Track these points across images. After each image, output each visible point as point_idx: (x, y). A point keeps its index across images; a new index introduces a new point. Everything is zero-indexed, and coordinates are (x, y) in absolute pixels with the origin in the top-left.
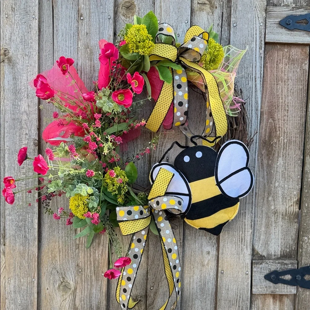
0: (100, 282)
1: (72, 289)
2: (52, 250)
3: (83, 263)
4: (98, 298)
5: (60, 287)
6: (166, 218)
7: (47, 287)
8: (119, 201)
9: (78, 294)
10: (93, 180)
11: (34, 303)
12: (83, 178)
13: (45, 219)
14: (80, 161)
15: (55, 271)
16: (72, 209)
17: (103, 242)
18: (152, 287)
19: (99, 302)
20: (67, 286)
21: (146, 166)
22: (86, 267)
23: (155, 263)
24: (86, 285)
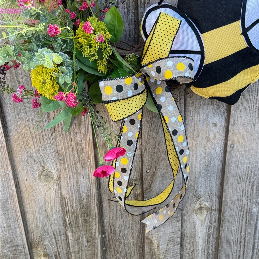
0: (87, 169)
1: (55, 178)
2: (22, 137)
3: (64, 149)
4: (87, 186)
5: (41, 177)
6: (167, 90)
7: (26, 178)
8: (101, 70)
9: (62, 184)
10: (60, 41)
11: (14, 196)
12: (45, 38)
13: (6, 98)
14: (35, 11)
15: (31, 159)
16: (36, 87)
17: (85, 123)
18: (149, 170)
19: (89, 189)
20: (49, 175)
21: (131, 12)
22: (68, 153)
23: (151, 143)
24: (71, 173)
